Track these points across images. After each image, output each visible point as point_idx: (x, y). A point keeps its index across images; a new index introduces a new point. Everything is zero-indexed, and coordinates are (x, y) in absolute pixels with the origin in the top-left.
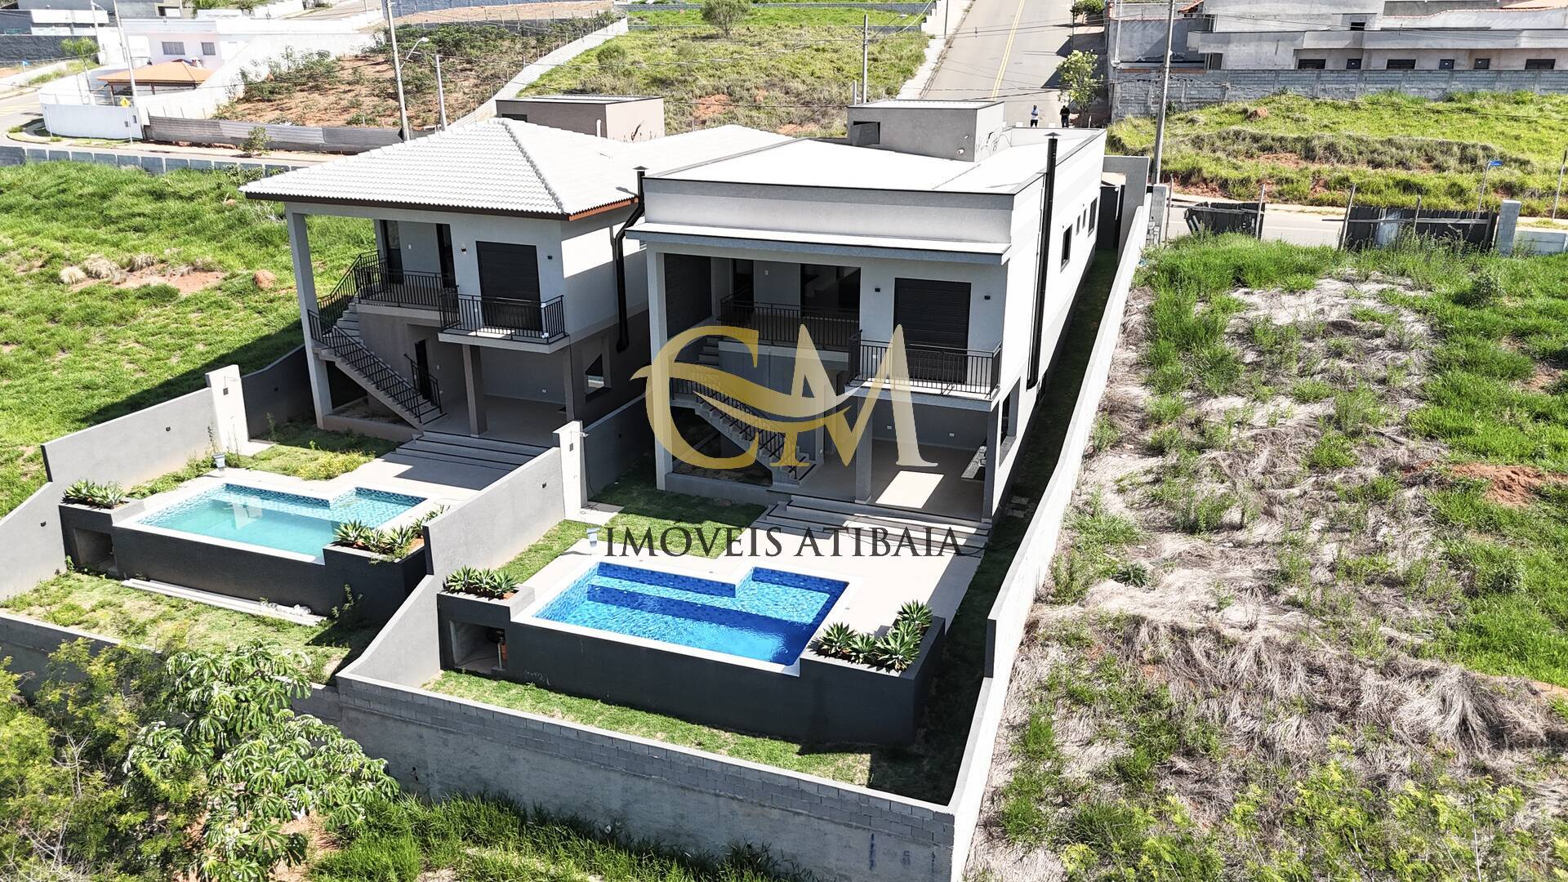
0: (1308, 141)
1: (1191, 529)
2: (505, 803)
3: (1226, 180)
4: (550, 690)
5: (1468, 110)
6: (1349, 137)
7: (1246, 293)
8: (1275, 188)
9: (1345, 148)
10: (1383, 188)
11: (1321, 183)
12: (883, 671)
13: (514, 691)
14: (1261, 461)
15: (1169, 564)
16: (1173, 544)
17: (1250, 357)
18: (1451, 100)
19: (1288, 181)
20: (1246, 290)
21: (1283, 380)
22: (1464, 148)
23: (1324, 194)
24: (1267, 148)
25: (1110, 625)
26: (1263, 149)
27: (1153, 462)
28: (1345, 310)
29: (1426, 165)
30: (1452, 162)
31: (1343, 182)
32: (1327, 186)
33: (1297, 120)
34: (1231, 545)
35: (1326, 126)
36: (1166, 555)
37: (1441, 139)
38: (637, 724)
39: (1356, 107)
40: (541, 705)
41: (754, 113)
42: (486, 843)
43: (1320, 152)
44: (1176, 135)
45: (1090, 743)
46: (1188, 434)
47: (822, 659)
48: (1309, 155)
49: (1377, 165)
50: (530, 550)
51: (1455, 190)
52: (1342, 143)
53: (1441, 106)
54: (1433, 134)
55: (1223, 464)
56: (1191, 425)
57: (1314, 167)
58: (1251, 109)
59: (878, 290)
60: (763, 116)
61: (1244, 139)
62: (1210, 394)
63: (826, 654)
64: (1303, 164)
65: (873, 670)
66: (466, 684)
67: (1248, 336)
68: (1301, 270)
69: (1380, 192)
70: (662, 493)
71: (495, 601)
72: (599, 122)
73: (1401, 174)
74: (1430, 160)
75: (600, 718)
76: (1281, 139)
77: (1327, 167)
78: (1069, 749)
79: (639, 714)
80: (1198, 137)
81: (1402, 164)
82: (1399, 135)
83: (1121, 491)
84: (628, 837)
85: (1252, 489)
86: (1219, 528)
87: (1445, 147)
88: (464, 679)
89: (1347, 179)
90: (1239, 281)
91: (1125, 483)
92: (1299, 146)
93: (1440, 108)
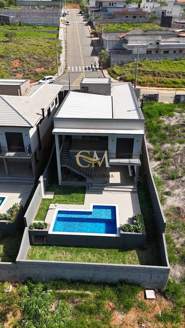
0: (154, 72)
1: (173, 179)
2: (63, 280)
3: (140, 82)
4: (59, 246)
5: (181, 63)
6: (161, 71)
7: (162, 118)
8: (150, 84)
9: (161, 74)
10: (170, 83)
11: (159, 82)
12: (139, 234)
13: (50, 248)
14: (179, 160)
15: (172, 188)
16: (171, 183)
17: (168, 133)
18: (177, 60)
19: (152, 82)
20: (162, 117)
21: (176, 138)
22: (183, 73)
23: (160, 85)
24: (146, 73)
25: (173, 210)
26: (145, 74)
27: (159, 162)
28: (182, 121)
29: (176, 77)
30: (181, 76)
31: (163, 82)
32: (159, 83)
33: (150, 66)
34: (181, 182)
35: (156, 68)
36: (171, 186)
37: (178, 71)
38: (83, 251)
39: (160, 63)
40: (59, 251)
41: (28, 65)
42: (61, 289)
43: (157, 74)
44: (127, 71)
45: (179, 238)
46: (164, 155)
47: (125, 233)
48: (154, 75)
49: (168, 77)
50: (40, 210)
51: (183, 83)
52: (161, 72)
53: (176, 62)
54: (177, 70)
55: (173, 162)
56: (163, 152)
57: (156, 78)
58: (140, 64)
59: (113, 141)
60: (31, 66)
61: (141, 71)
62: (163, 144)
63: (126, 231)
64: (154, 78)
65: (137, 233)
66: (38, 248)
67: (166, 128)
68: (171, 111)
69: (170, 84)
70: (61, 186)
71: (43, 230)
72: (19, 90)
73: (173, 79)
74: (177, 76)
75: (74, 251)
76: (148, 71)
77: (159, 78)
78: (175, 241)
79: (82, 248)
80: (131, 71)
81: (172, 77)
82: (170, 70)
83: (155, 171)
84: (94, 281)
85: (180, 167)
86: (178, 178)
87: (179, 73)
88: (37, 247)
89: (163, 81)
90: (160, 115)
91: (156, 169)
92: (152, 73)
93: (176, 63)
